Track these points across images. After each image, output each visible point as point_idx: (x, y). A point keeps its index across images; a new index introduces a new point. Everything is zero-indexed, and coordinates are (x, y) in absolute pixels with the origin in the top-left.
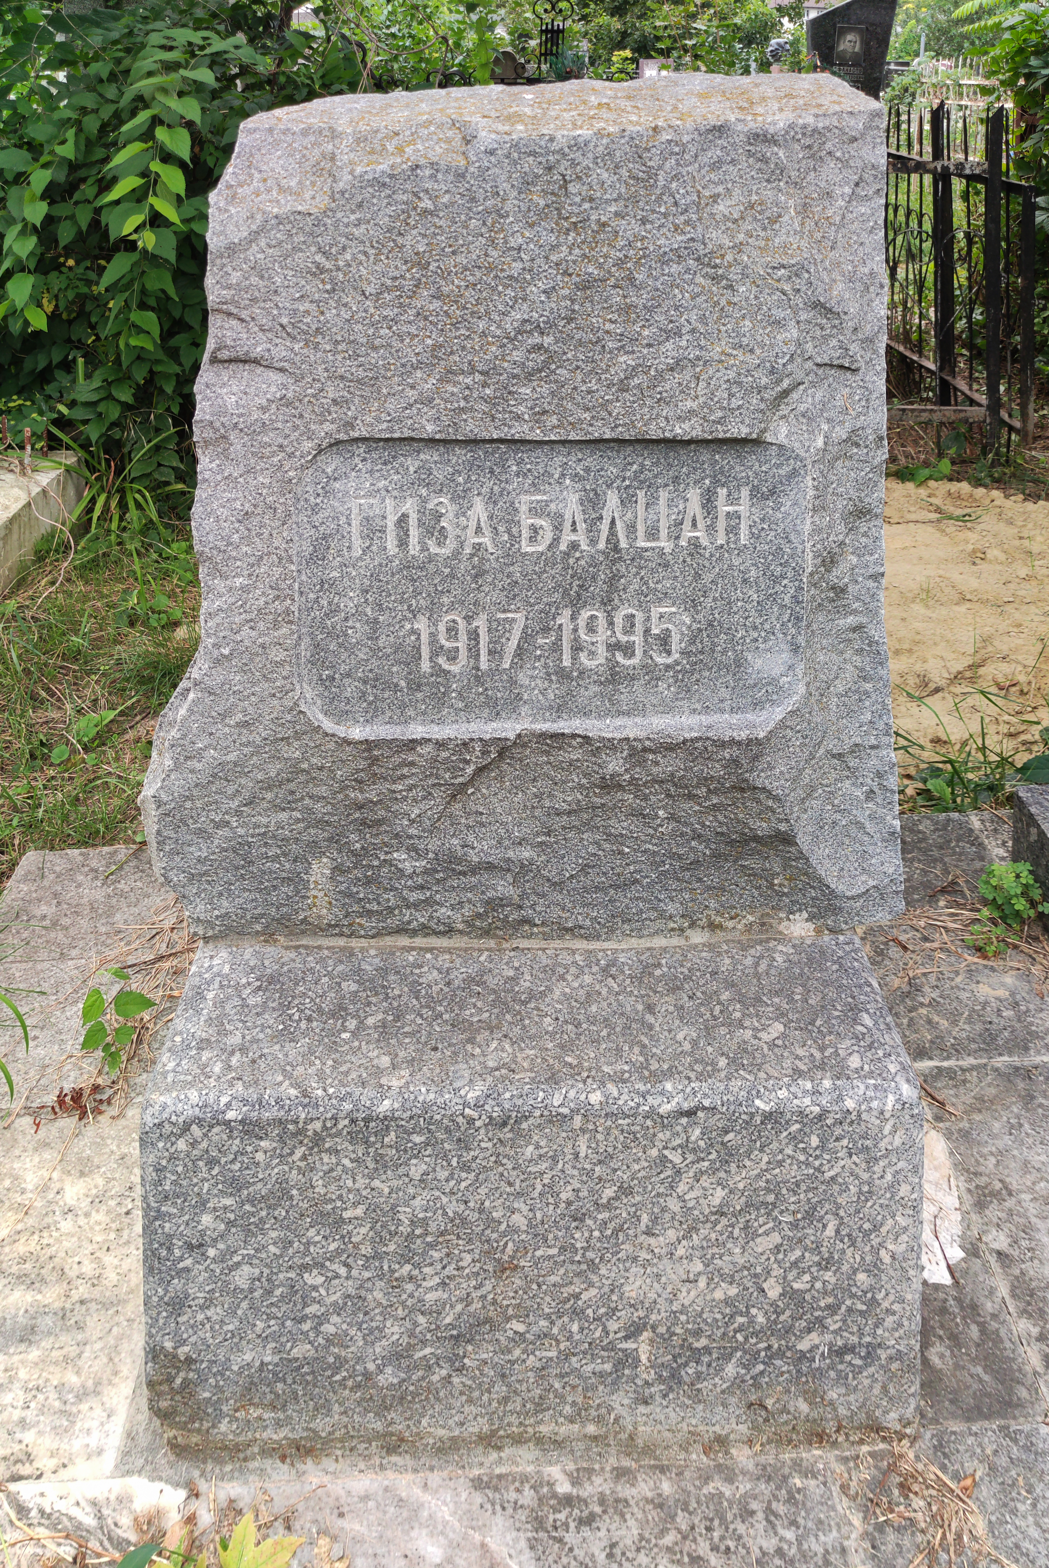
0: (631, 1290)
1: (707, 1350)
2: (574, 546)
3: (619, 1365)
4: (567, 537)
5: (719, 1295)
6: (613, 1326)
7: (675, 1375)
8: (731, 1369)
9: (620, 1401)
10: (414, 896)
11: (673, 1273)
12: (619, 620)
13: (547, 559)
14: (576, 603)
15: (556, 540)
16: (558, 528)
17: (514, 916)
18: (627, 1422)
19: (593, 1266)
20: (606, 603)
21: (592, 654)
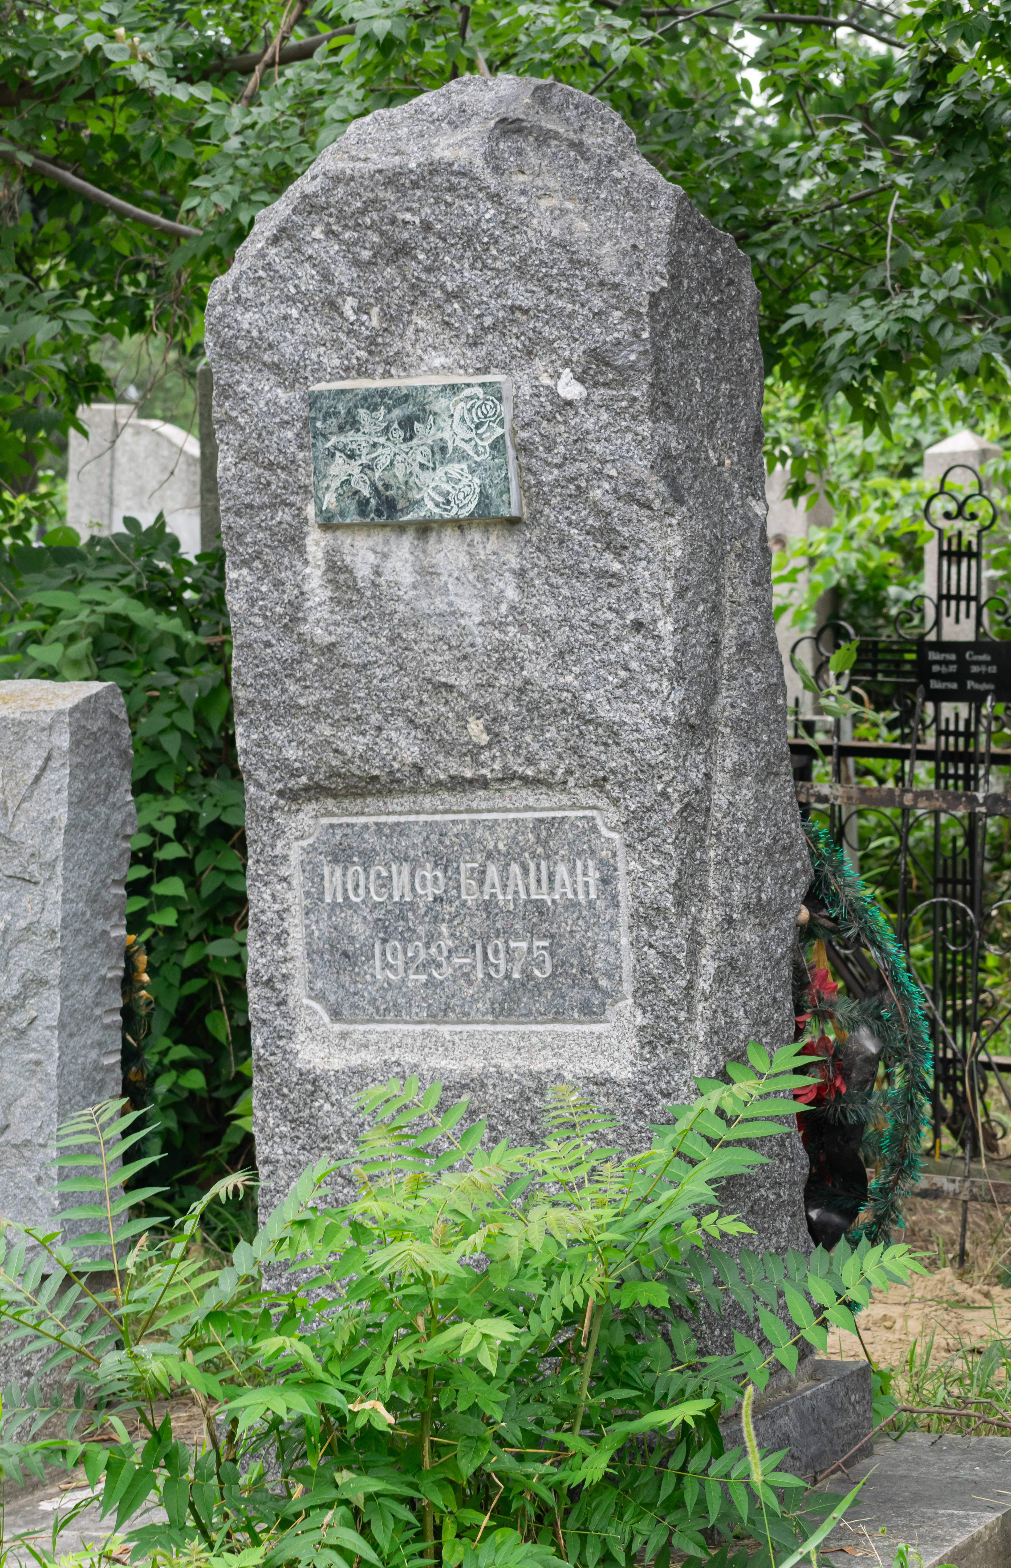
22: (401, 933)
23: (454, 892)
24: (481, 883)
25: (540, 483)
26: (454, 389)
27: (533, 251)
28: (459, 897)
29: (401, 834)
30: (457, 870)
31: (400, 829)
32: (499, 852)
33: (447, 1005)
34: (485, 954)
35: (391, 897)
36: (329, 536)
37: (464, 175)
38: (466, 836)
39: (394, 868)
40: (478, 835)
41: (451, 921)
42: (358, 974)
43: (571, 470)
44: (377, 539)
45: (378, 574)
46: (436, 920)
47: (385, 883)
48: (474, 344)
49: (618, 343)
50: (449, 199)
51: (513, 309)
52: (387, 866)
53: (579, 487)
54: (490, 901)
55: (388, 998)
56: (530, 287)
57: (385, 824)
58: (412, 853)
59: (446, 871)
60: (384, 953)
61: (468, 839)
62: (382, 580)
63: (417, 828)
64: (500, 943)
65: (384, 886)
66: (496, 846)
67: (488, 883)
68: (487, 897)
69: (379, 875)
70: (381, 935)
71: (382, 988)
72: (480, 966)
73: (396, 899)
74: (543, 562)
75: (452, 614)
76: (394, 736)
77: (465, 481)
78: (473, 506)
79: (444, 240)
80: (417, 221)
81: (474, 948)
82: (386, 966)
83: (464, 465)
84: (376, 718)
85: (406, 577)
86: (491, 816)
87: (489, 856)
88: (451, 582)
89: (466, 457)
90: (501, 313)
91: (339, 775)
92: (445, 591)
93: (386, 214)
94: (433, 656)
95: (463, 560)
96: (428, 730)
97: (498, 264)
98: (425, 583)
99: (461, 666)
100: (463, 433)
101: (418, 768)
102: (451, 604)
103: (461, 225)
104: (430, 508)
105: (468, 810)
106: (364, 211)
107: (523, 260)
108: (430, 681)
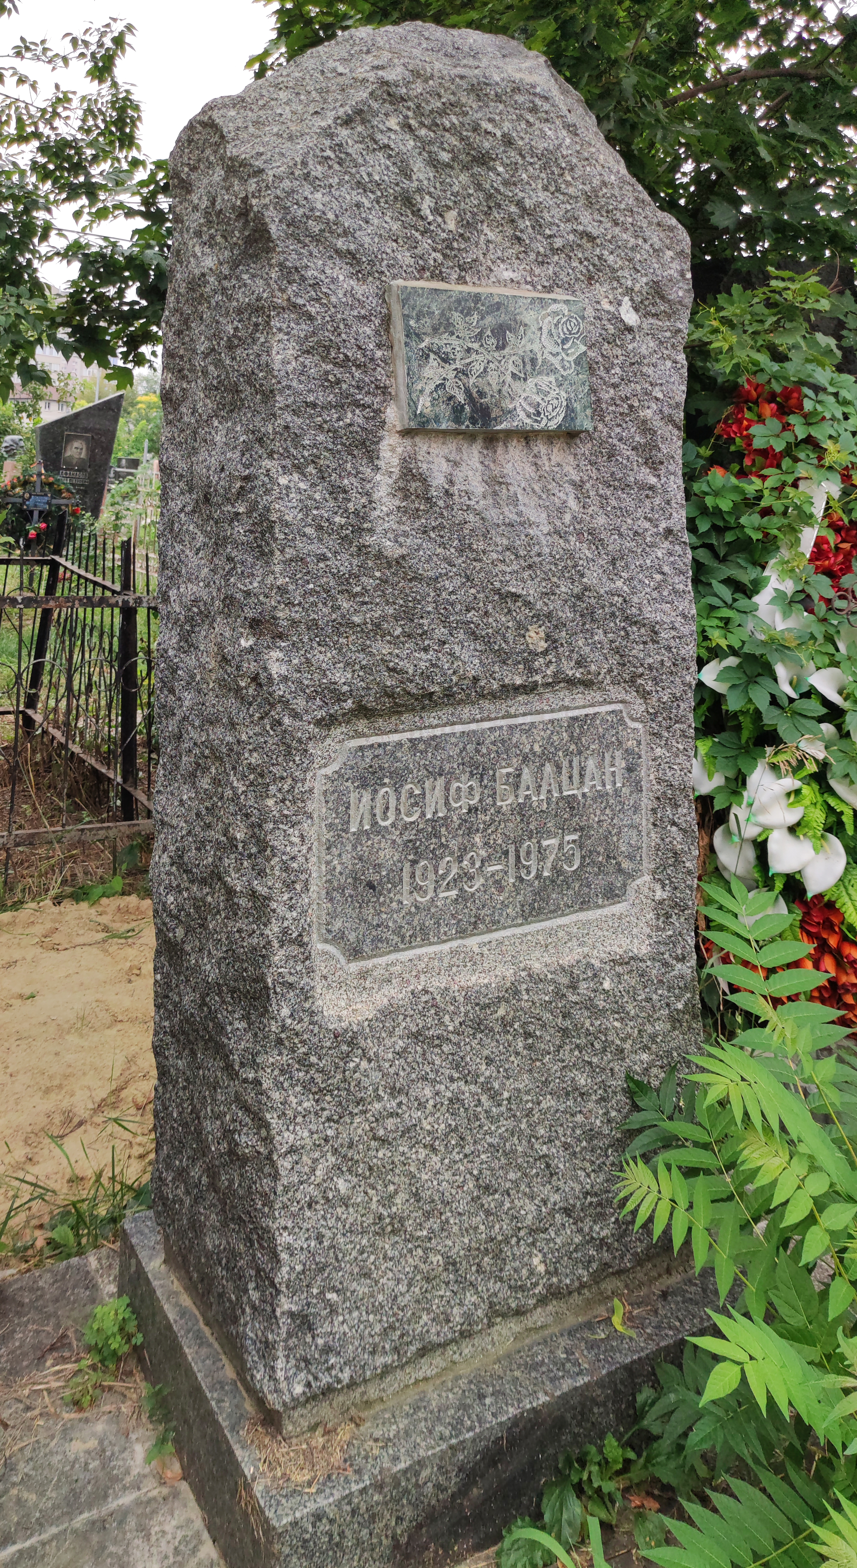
22: (433, 852)
23: (489, 801)
24: (517, 786)
26: (539, 303)
28: (495, 804)
29: (436, 748)
30: (493, 779)
31: (436, 743)
32: (534, 753)
33: (476, 917)
34: (518, 857)
35: (423, 814)
37: (544, 98)
38: (502, 742)
39: (428, 785)
40: (514, 740)
41: (485, 830)
42: (383, 904)
43: (625, 390)
44: (450, 448)
45: (450, 482)
46: (468, 832)
47: (418, 801)
48: (542, 262)
49: (670, 279)
50: (529, 118)
51: (581, 235)
52: (421, 782)
53: (630, 407)
54: (524, 804)
55: (415, 923)
56: (596, 216)
57: (420, 740)
58: (447, 767)
59: (482, 780)
60: (413, 876)
61: (504, 746)
62: (454, 490)
63: (453, 740)
64: (532, 844)
65: (416, 804)
66: (532, 749)
67: (523, 785)
68: (521, 801)
69: (411, 794)
70: (411, 857)
71: (410, 913)
72: (512, 871)
73: (429, 816)
74: (593, 473)
75: (522, 524)
76: (457, 649)
77: (553, 394)
78: (560, 418)
79: (523, 157)
80: (499, 134)
81: (506, 853)
82: (418, 889)
83: (552, 378)
84: (441, 632)
85: (478, 488)
86: (528, 719)
87: (525, 759)
88: (519, 491)
89: (554, 371)
90: (571, 237)
91: (391, 696)
92: (514, 501)
93: (467, 120)
94: (502, 567)
95: (529, 470)
96: (487, 641)
97: (571, 191)
98: (495, 493)
99: (526, 575)
100: (551, 347)
101: (476, 679)
102: (520, 514)
103: (541, 145)
104: (522, 420)
105: (508, 716)
106: (443, 113)
107: (594, 191)
108: (497, 592)
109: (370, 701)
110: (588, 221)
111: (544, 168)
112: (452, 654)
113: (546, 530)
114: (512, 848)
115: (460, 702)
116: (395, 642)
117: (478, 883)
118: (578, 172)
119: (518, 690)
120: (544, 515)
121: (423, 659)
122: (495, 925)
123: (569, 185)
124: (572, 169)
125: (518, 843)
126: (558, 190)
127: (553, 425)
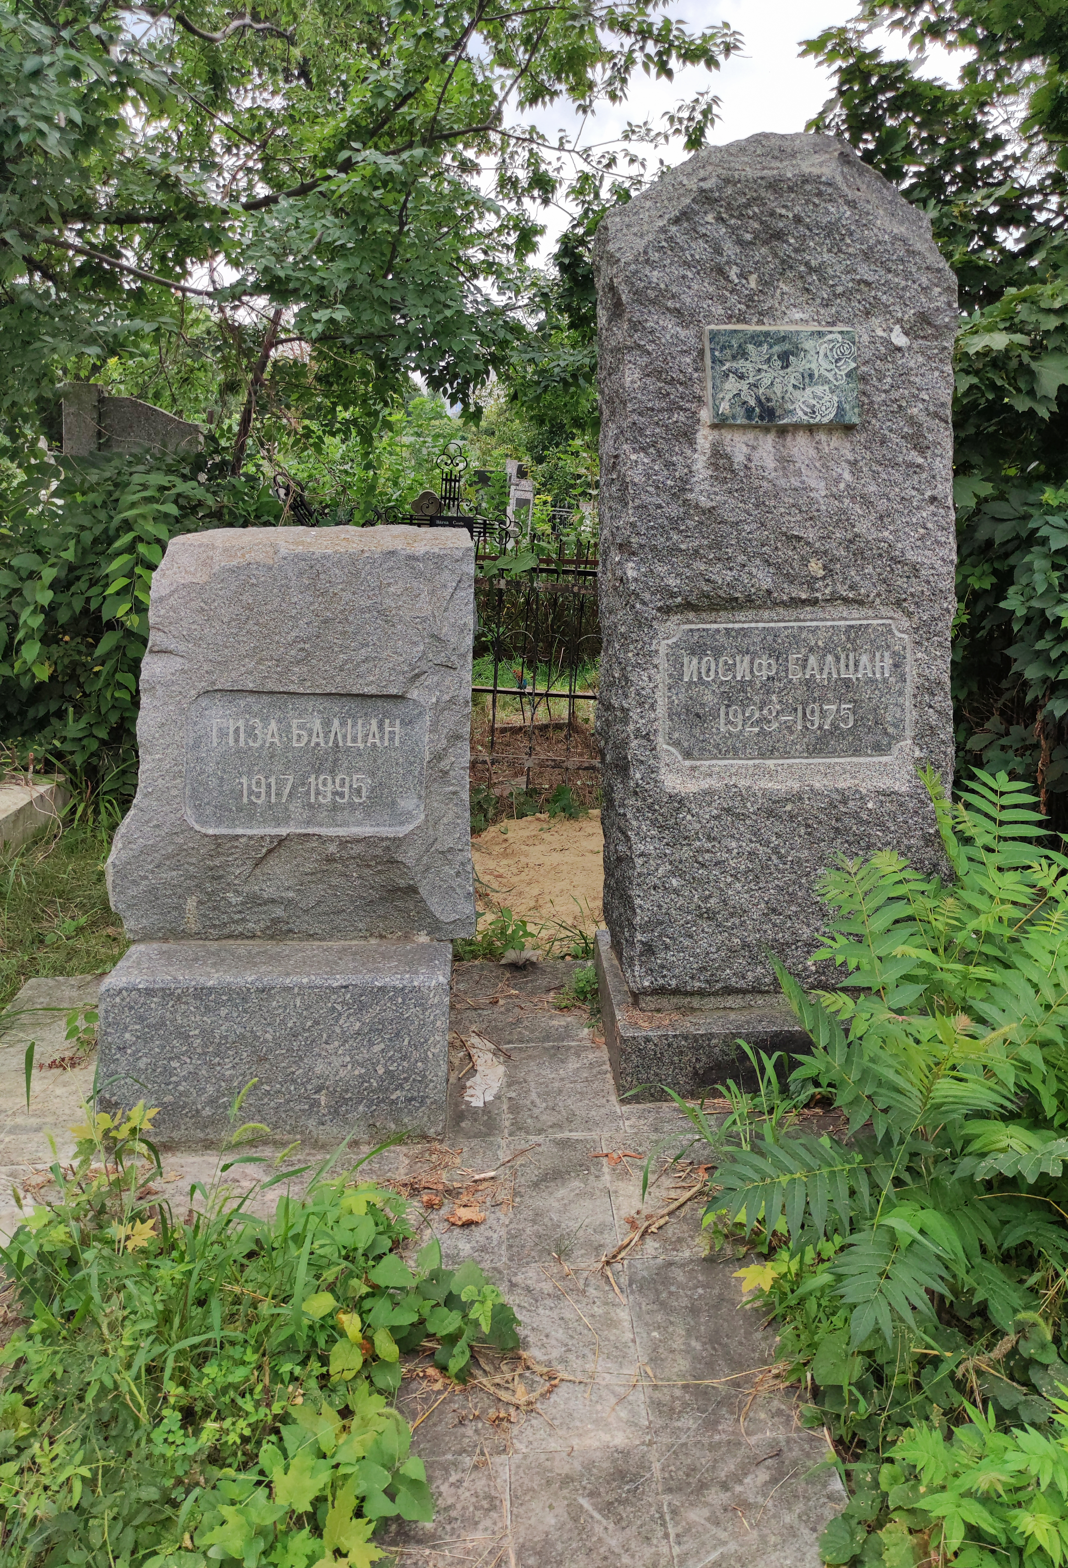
0: (318, 1070)
1: (351, 1099)
2: (318, 744)
3: (312, 1106)
4: (314, 740)
5: (357, 1073)
6: (309, 1087)
7: (336, 1112)
8: (361, 1108)
9: (312, 1123)
10: (237, 917)
11: (337, 1062)
12: (337, 781)
13: (305, 750)
14: (318, 772)
15: (309, 741)
16: (310, 735)
17: (285, 928)
18: (314, 1134)
19: (301, 1059)
20: (332, 772)
21: (325, 797)
22: (742, 701)
23: (784, 674)
24: (805, 667)
25: (872, 403)
26: (820, 334)
27: (879, 242)
28: (788, 677)
29: (745, 636)
30: (787, 659)
31: (744, 633)
32: (819, 647)
33: (774, 747)
34: (805, 714)
35: (735, 677)
36: (716, 433)
37: (830, 185)
38: (794, 637)
39: (739, 658)
40: (804, 636)
41: (780, 692)
42: (707, 728)
43: (894, 395)
44: (750, 436)
45: (750, 460)
46: (768, 692)
47: (731, 668)
48: (826, 304)
49: (938, 309)
50: (817, 201)
51: (860, 282)
52: (734, 656)
53: (900, 407)
54: (811, 679)
55: (730, 744)
56: (873, 267)
57: (734, 629)
58: (753, 649)
59: (778, 660)
60: (727, 714)
61: (795, 639)
62: (752, 465)
63: (757, 632)
64: (816, 706)
65: (730, 670)
66: (817, 644)
67: (809, 667)
68: (808, 677)
69: (727, 663)
70: (727, 702)
71: (725, 737)
72: (800, 722)
73: (739, 678)
74: (868, 455)
75: (805, 489)
76: (754, 571)
77: (827, 398)
78: (832, 416)
79: (811, 230)
80: (791, 215)
81: (796, 710)
82: (729, 722)
83: (826, 387)
84: (741, 558)
85: (770, 463)
86: (814, 624)
87: (811, 650)
88: (803, 467)
89: (828, 382)
90: (850, 285)
91: (708, 597)
92: (799, 473)
93: (766, 208)
94: (788, 518)
95: (812, 452)
96: (778, 567)
97: (851, 250)
98: (784, 468)
99: (808, 524)
100: (825, 365)
101: (769, 592)
102: (803, 482)
103: (825, 220)
104: (800, 416)
105: (798, 620)
106: (747, 206)
107: (871, 248)
108: (785, 534)
109: (693, 599)
110: (864, 271)
111: (828, 235)
112: (750, 574)
113: (823, 493)
114: (800, 708)
115: (760, 607)
116: (709, 562)
117: (775, 725)
118: (856, 236)
119: (804, 602)
120: (823, 483)
121: (729, 576)
122: (787, 755)
123: (848, 246)
124: (851, 234)
125: (805, 704)
126: (840, 251)
127: (825, 420)
